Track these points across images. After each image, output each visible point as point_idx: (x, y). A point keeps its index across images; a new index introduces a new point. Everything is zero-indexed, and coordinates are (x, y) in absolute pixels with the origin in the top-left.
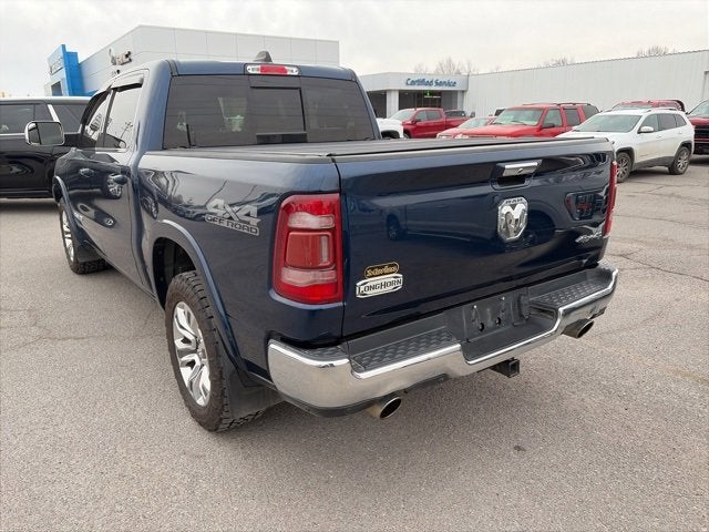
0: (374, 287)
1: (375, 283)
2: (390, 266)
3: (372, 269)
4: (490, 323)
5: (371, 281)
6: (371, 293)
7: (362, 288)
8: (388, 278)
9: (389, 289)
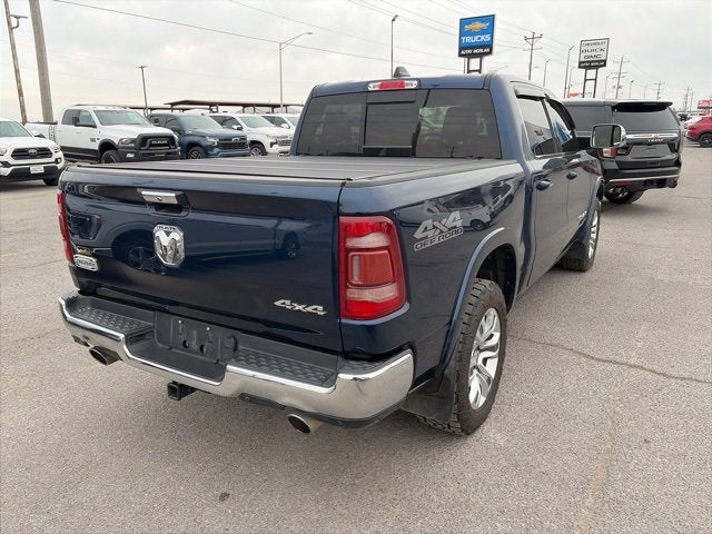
0: (82, 262)
4: (194, 344)
5: (79, 257)
9: (89, 268)
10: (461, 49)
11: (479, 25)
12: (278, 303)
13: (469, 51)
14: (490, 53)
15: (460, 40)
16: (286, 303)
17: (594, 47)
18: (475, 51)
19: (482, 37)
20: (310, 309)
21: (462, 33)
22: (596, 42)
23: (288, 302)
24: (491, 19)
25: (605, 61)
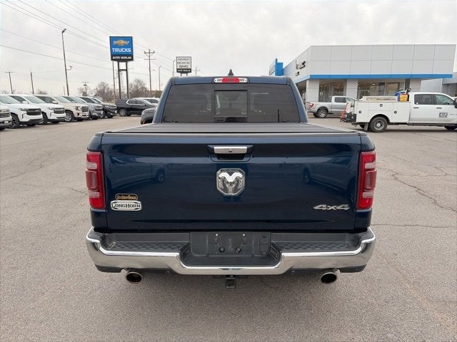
0: (122, 206)
1: (122, 203)
2: (131, 196)
3: (120, 195)
4: (230, 248)
5: (119, 202)
6: (120, 209)
7: (114, 205)
8: (131, 202)
9: (132, 209)
10: (112, 56)
11: (122, 42)
12: (316, 208)
13: (118, 58)
14: (132, 59)
15: (111, 50)
16: (324, 207)
17: (184, 61)
18: (122, 58)
19: (126, 50)
20: (339, 208)
21: (112, 46)
22: (185, 58)
23: (324, 206)
24: (130, 39)
25: (190, 69)
